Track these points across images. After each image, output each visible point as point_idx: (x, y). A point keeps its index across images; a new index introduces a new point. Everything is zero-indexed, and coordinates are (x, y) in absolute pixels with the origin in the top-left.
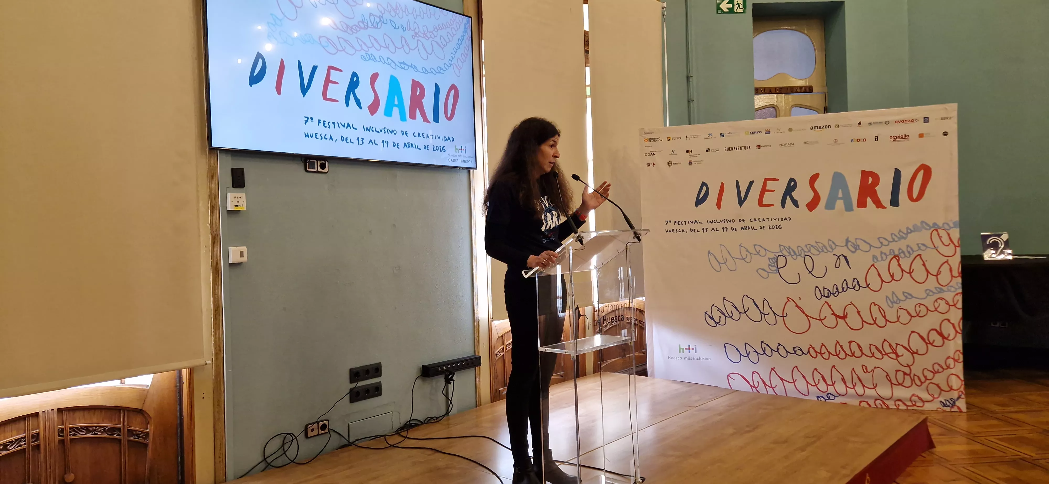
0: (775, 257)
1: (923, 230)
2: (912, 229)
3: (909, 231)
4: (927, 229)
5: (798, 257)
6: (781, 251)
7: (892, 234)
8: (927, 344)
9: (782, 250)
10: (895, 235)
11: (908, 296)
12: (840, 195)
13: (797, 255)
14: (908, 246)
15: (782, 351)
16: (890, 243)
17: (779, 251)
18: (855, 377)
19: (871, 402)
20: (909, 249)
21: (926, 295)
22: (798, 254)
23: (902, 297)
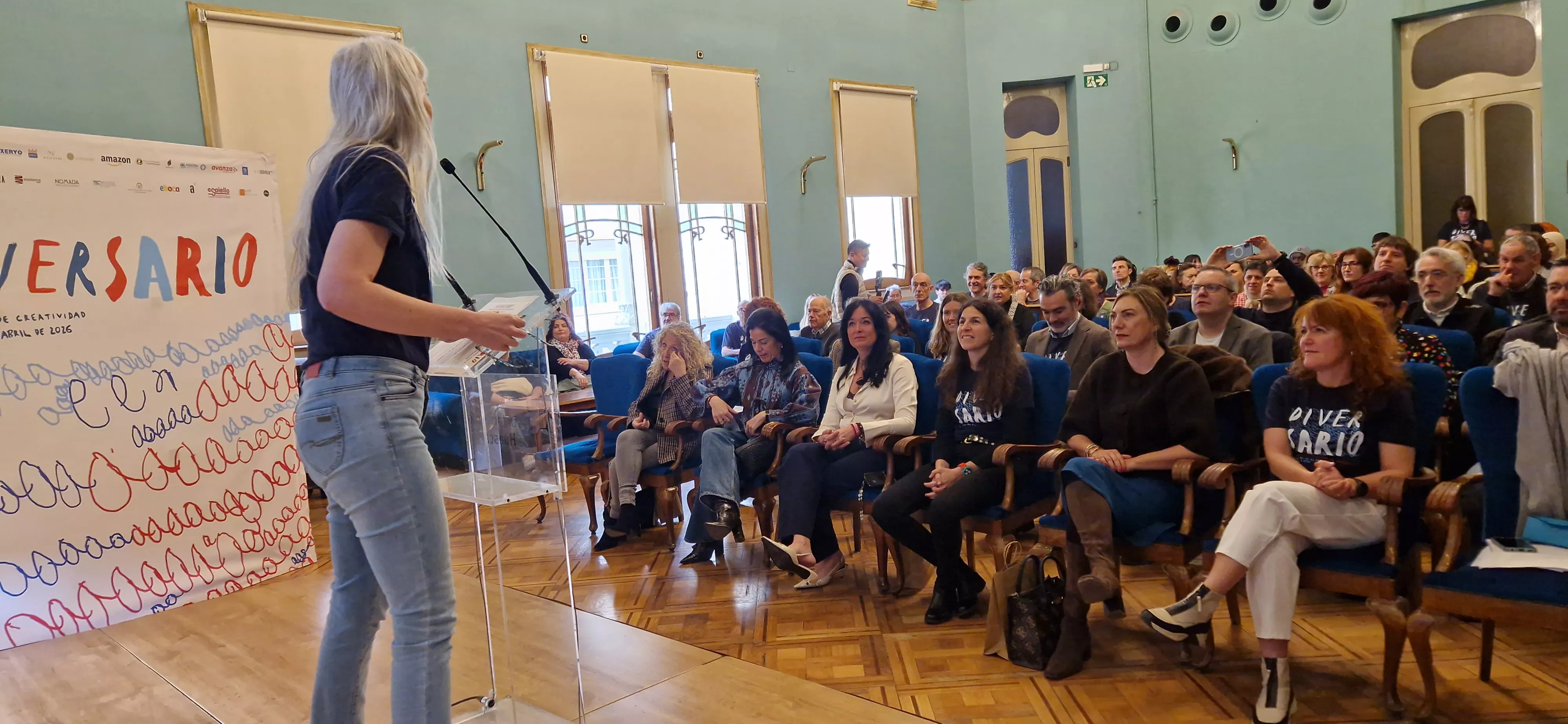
0: (67, 383)
1: (255, 326)
2: (243, 325)
3: (240, 328)
4: (258, 325)
5: (103, 380)
6: (75, 373)
7: (221, 334)
8: (272, 483)
9: (75, 370)
10: (225, 336)
11: (248, 421)
12: (154, 275)
13: (100, 378)
14: (240, 350)
15: (94, 549)
16: (221, 347)
17: (72, 372)
18: (196, 556)
19: (221, 588)
20: (243, 355)
21: (265, 417)
22: (101, 375)
23: (242, 425)
